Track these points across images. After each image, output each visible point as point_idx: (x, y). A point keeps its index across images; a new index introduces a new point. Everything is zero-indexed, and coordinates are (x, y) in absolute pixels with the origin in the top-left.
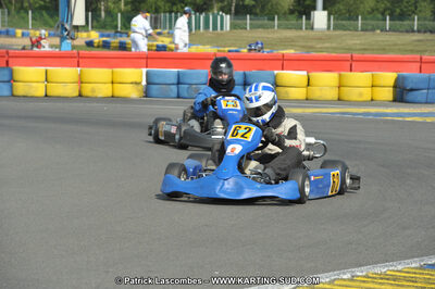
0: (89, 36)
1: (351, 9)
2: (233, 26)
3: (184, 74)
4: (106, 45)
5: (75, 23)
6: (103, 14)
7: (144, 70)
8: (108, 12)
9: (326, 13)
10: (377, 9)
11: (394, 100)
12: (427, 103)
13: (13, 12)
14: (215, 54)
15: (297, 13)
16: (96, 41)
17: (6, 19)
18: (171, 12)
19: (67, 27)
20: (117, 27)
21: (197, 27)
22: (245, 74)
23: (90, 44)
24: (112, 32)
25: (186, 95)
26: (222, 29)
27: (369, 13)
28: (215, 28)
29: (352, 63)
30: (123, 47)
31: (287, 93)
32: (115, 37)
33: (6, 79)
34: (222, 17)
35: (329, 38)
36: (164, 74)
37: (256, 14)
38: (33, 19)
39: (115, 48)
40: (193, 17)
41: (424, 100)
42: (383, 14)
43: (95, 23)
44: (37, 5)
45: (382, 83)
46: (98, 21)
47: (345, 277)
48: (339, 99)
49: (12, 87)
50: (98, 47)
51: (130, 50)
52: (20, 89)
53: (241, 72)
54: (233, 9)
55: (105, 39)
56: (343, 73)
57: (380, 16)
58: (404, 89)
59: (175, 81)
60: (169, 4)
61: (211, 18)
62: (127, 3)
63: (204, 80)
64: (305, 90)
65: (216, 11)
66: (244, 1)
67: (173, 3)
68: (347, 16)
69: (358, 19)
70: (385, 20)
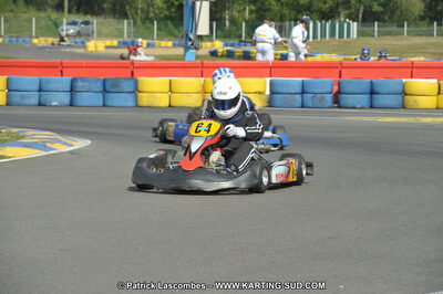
0: (213, 46)
2: (360, 34)
3: (308, 83)
4: (230, 55)
5: (199, 33)
6: (227, 23)
7: (268, 80)
8: (233, 22)
13: (139, 23)
14: (341, 63)
15: (427, 20)
16: (220, 50)
17: (132, 29)
18: (296, 21)
19: (191, 36)
20: (241, 36)
21: (323, 35)
22: (372, 83)
23: (214, 54)
24: (236, 41)
25: (310, 104)
26: (348, 36)
28: (341, 36)
30: (247, 56)
31: (415, 101)
32: (239, 45)
33: (131, 89)
34: (349, 25)
36: (288, 83)
37: (384, 21)
38: (159, 29)
39: (239, 58)
40: (319, 25)
43: (219, 33)
44: (162, 15)
46: (222, 30)
49: (136, 97)
50: (222, 56)
51: (255, 59)
52: (144, 99)
53: (368, 80)
54: (360, 15)
55: (228, 48)
59: (300, 90)
60: (295, 12)
61: (337, 25)
62: (251, 12)
63: (328, 90)
64: (435, 98)
65: (342, 19)
66: (371, 7)
67: (299, 12)
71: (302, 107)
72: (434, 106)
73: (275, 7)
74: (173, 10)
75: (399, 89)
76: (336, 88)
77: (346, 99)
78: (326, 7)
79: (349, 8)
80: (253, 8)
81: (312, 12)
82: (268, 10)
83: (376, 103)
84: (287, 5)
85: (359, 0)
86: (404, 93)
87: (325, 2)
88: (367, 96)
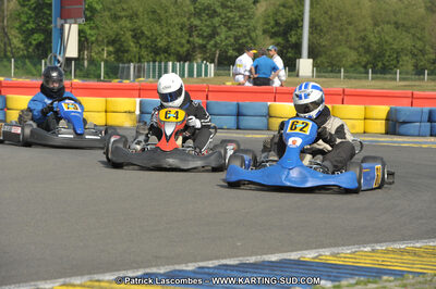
1: (334, 62)
5: (68, 55)
6: (86, 63)
7: (138, 100)
8: (92, 61)
9: (311, 60)
10: (359, 63)
11: (387, 133)
12: (419, 136)
14: (208, 87)
18: (154, 61)
19: (60, 58)
20: (100, 76)
22: (238, 105)
26: (206, 75)
27: (351, 66)
28: (199, 75)
29: (344, 97)
34: (206, 66)
38: (16, 67)
41: (417, 133)
42: (365, 67)
43: (78, 73)
44: (20, 55)
45: (375, 116)
46: (81, 70)
47: (366, 249)
49: (5, 115)
52: (13, 116)
53: (235, 103)
54: (216, 59)
56: (335, 105)
57: (362, 70)
58: (397, 121)
60: (153, 54)
61: (195, 66)
62: (109, 54)
65: (199, 61)
66: (227, 52)
67: (157, 54)
68: (330, 69)
69: (340, 72)
70: (368, 73)
73: (133, 48)
74: (30, 50)
75: (264, 111)
77: (214, 120)
78: (183, 50)
79: (205, 52)
80: (111, 49)
81: (169, 55)
82: (127, 51)
83: (243, 124)
84: (146, 47)
85: (215, 46)
86: (269, 115)
87: (182, 46)
88: (234, 118)
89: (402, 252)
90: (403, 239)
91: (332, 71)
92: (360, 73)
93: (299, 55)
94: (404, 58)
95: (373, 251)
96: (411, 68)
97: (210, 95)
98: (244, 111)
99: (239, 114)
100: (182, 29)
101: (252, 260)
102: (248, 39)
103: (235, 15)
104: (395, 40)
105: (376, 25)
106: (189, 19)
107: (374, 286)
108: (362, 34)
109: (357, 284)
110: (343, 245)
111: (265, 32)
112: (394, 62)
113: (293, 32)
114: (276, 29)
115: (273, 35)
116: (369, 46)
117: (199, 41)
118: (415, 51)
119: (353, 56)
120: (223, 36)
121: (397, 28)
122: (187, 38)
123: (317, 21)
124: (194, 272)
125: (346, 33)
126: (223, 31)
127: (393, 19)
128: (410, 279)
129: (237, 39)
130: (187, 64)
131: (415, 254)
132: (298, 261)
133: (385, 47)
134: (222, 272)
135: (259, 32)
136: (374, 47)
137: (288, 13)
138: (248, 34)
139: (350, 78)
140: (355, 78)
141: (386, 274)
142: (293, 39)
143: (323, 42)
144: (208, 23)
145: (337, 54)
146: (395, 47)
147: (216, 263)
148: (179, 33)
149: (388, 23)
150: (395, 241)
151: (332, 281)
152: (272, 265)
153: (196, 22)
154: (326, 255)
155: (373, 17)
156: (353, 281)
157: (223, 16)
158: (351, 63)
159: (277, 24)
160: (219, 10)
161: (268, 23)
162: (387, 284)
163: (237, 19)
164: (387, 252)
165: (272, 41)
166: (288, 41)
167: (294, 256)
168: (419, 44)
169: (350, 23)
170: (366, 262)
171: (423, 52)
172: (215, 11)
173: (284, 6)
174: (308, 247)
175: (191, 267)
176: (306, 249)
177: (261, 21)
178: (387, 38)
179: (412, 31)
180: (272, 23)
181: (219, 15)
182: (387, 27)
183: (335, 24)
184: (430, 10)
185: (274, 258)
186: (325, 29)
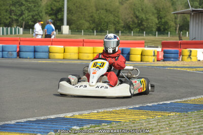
1: (79, 27)
3: (5, 46)
9: (68, 27)
10: (90, 28)
14: (20, 39)
21: (7, 33)
22: (34, 47)
25: (6, 57)
26: (19, 33)
27: (87, 29)
28: (15, 33)
29: (84, 43)
31: (54, 56)
34: (19, 29)
35: (71, 37)
40: (5, 29)
42: (93, 30)
45: (98, 52)
48: (79, 59)
53: (33, 46)
56: (80, 47)
57: (91, 31)
59: (1, 50)
61: (13, 29)
63: (15, 50)
64: (62, 54)
65: (15, 27)
66: (28, 23)
68: (77, 30)
69: (81, 32)
70: (94, 32)
71: (3, 57)
72: (62, 58)
75: (47, 50)
76: (18, 49)
77: (23, 54)
78: (7, 22)
79: (18, 23)
83: (37, 56)
85: (23, 19)
86: (49, 52)
87: (7, 20)
88: (33, 53)
89: (111, 112)
90: (111, 107)
91: (78, 32)
92: (91, 32)
93: (63, 24)
94: (110, 25)
95: (98, 112)
96: (113, 30)
97: (21, 42)
98: (37, 50)
99: (35, 51)
100: (6, 12)
101: (42, 118)
102: (38, 17)
103: (32, 5)
104: (106, 17)
105: (97, 10)
106: (10, 7)
107: (98, 128)
108: (91, 14)
109: (90, 127)
110: (84, 110)
111: (46, 13)
112: (106, 27)
113: (60, 13)
114: (51, 12)
115: (50, 15)
116: (94, 20)
117: (15, 17)
118: (115, 22)
119: (87, 25)
120: (26, 15)
121: (107, 11)
122: (9, 16)
123: (70, 8)
124: (15, 125)
125: (83, 13)
126: (26, 13)
127: (105, 7)
128: (114, 124)
129: (33, 16)
130: (9, 28)
131: (116, 113)
132: (64, 118)
133: (102, 20)
134: (28, 124)
135: (43, 13)
136: (97, 20)
137: (57, 4)
138: (38, 14)
139: (86, 35)
140: (88, 35)
141: (103, 122)
142: (59, 17)
143: (74, 18)
144: (19, 9)
145: (80, 24)
146: (106, 20)
147: (25, 120)
148: (5, 14)
149: (103, 9)
150: (107, 108)
151: (79, 126)
152: (52, 120)
153: (13, 8)
154: (77, 115)
155: (96, 7)
156: (89, 126)
157: (26, 5)
158: (86, 28)
159: (52, 9)
160: (24, 3)
161: (47, 9)
162: (104, 127)
163: (33, 7)
164: (104, 113)
165: (50, 17)
166: (57, 17)
167: (62, 116)
168: (117, 19)
169: (85, 9)
170: (95, 117)
171: (118, 23)
172: (22, 3)
173: (55, 1)
174: (69, 111)
175: (13, 122)
176: (68, 112)
177: (44, 8)
178: (103, 16)
179: (113, 13)
180: (50, 9)
181: (24, 5)
182: (102, 11)
183: (79, 9)
184: (121, 3)
185: (52, 117)
186: (74, 12)
